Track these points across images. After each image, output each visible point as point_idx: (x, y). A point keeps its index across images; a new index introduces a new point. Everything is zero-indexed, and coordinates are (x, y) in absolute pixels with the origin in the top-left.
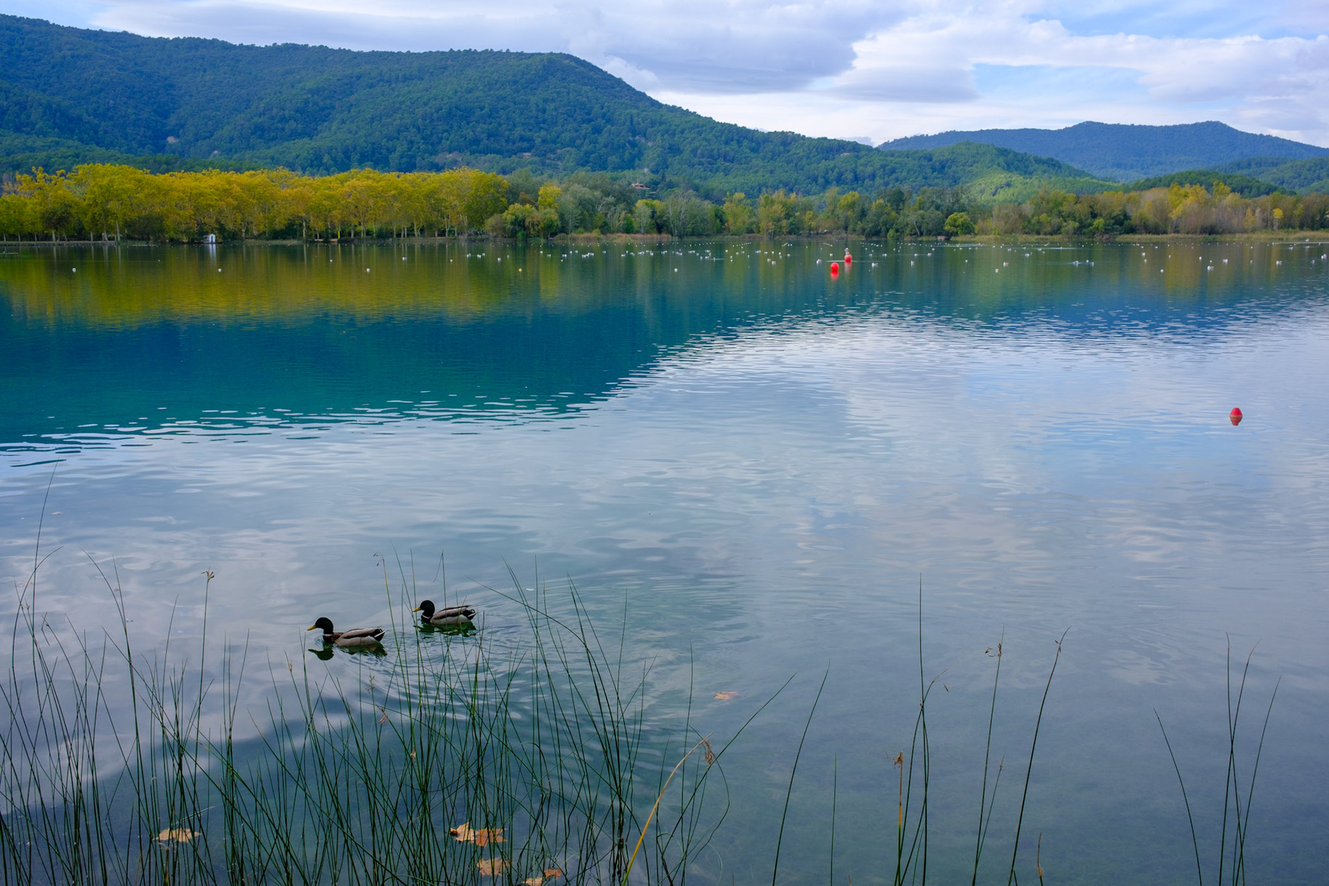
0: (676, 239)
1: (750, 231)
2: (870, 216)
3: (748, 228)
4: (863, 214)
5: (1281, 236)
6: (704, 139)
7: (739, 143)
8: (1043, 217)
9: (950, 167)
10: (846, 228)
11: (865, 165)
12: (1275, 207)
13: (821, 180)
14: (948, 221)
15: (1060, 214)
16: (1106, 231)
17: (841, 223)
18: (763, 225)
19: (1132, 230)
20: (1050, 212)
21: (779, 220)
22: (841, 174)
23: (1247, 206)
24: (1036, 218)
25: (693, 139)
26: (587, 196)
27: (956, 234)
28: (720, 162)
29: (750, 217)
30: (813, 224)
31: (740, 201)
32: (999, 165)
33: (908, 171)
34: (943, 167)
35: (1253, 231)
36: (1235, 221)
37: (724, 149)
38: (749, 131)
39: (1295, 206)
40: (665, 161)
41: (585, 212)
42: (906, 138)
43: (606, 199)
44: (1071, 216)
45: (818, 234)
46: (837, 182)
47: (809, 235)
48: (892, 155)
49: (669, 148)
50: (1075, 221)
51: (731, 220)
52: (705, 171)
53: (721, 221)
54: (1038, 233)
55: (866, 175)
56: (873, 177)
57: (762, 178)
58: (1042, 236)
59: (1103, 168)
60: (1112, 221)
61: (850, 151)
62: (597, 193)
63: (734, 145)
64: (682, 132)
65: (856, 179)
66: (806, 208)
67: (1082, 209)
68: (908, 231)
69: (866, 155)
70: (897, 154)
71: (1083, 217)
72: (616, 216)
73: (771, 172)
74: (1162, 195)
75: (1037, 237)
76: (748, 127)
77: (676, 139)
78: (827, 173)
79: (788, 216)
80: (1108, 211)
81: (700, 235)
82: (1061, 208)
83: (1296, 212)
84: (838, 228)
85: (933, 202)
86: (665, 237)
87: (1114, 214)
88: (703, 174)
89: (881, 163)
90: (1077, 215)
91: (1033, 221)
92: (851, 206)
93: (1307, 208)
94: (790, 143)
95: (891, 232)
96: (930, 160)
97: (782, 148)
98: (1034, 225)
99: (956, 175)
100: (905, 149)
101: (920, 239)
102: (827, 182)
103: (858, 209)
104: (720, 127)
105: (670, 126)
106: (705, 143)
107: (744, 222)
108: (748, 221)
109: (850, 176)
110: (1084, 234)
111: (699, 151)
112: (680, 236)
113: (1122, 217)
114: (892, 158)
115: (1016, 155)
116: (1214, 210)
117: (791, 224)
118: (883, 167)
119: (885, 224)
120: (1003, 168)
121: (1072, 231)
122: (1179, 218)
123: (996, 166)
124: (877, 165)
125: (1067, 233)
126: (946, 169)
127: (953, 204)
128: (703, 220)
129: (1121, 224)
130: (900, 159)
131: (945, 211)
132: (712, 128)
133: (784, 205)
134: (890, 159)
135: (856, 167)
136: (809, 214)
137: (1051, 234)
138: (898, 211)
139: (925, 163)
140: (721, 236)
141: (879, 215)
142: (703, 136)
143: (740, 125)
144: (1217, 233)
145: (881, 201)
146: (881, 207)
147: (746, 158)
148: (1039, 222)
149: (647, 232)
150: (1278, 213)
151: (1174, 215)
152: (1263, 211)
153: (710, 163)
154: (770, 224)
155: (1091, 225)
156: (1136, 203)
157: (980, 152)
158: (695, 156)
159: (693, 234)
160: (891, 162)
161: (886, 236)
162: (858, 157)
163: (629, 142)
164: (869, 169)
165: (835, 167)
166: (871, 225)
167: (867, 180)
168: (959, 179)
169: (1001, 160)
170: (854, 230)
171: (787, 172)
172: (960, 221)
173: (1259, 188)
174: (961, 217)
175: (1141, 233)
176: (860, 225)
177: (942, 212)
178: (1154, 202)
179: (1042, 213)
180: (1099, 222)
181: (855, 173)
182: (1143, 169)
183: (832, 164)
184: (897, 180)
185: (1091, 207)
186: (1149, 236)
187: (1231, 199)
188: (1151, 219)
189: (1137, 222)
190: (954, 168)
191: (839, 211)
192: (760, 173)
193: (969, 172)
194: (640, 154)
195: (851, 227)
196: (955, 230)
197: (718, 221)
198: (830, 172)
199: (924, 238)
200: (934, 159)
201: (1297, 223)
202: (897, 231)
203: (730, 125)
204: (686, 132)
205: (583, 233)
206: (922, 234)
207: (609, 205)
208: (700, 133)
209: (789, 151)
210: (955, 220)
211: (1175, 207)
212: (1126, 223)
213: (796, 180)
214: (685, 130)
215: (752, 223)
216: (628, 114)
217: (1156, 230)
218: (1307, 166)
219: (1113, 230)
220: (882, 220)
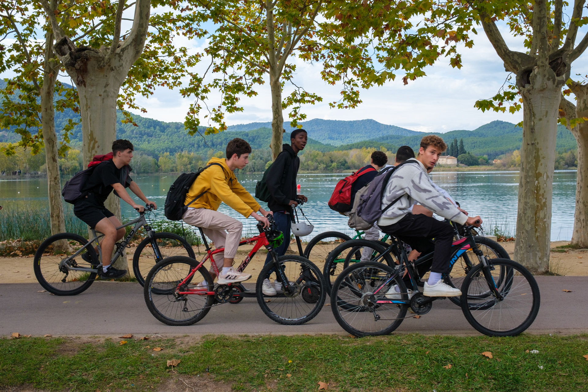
0: (136, 175)
1: (172, 171)
3: (171, 169)
7: (155, 128)
8: (310, 162)
9: (257, 139)
11: (217, 138)
13: (196, 146)
14: (267, 164)
15: (317, 161)
16: (338, 168)
18: (178, 167)
19: (349, 168)
20: (312, 160)
21: (186, 165)
22: (205, 143)
24: (306, 163)
28: (145, 137)
29: (172, 164)
31: (167, 156)
34: (254, 139)
37: (147, 131)
38: (159, 122)
42: (233, 126)
44: (321, 162)
46: (204, 147)
49: (119, 130)
50: (324, 164)
51: (163, 166)
52: (138, 141)
53: (158, 166)
54: (308, 170)
55: (218, 143)
56: (221, 144)
57: (167, 145)
58: (310, 171)
60: (340, 164)
63: (152, 129)
65: (213, 145)
66: (198, 159)
67: (326, 159)
68: (248, 170)
70: (232, 133)
71: (327, 163)
73: (172, 142)
74: (357, 153)
75: (308, 171)
76: (158, 120)
77: (122, 125)
78: (199, 142)
79: (190, 163)
80: (338, 159)
81: (148, 173)
82: (317, 158)
85: (259, 156)
87: (341, 161)
88: (137, 143)
89: (225, 137)
90: (324, 161)
91: (305, 164)
94: (180, 128)
96: (248, 136)
97: (176, 130)
98: (306, 166)
99: (260, 143)
100: (233, 131)
101: (254, 173)
102: (199, 146)
104: (144, 120)
105: (119, 119)
106: (137, 128)
107: (169, 167)
108: (171, 166)
109: (210, 144)
110: (328, 170)
111: (135, 131)
112: (138, 173)
113: (344, 162)
114: (230, 135)
115: (287, 133)
117: (192, 167)
118: (226, 139)
121: (323, 169)
124: (223, 138)
125: (321, 169)
126: (255, 140)
127: (268, 156)
128: (149, 166)
129: (344, 165)
130: (233, 135)
131: (264, 160)
132: (141, 121)
133: (188, 158)
134: (229, 135)
135: (213, 139)
136: (200, 162)
137: (314, 170)
140: (158, 173)
143: (155, 119)
147: (158, 135)
148: (308, 165)
151: (366, 161)
153: (140, 137)
154: (182, 167)
155: (331, 166)
156: (347, 155)
158: (133, 134)
159: (144, 172)
160: (229, 137)
161: (238, 172)
164: (219, 140)
167: (218, 146)
168: (262, 144)
171: (179, 142)
173: (395, 149)
175: (353, 169)
177: (263, 161)
178: (356, 155)
179: (309, 160)
180: (334, 164)
181: (212, 142)
182: (341, 140)
185: (330, 158)
188: (357, 163)
189: (351, 164)
190: (259, 140)
192: (166, 142)
193: (266, 141)
197: (156, 166)
198: (200, 142)
199: (256, 173)
200: (249, 136)
203: (150, 119)
206: (255, 171)
209: (179, 132)
211: (366, 158)
212: (346, 165)
213: (184, 145)
215: (173, 167)
218: (411, 139)
219: (340, 168)
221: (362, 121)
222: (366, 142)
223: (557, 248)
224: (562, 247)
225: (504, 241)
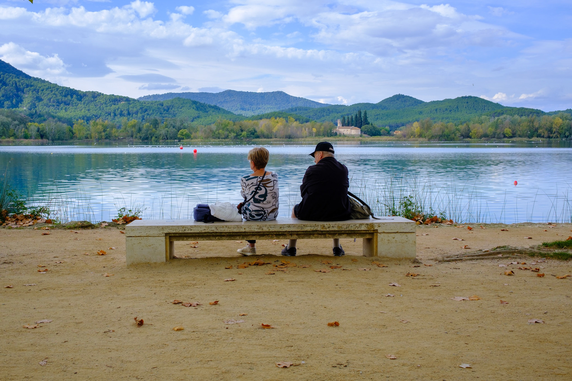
1: (87, 138)
2: (143, 131)
3: (85, 137)
4: (140, 130)
5: (316, 139)
6: (54, 94)
7: (72, 97)
8: (221, 131)
9: (172, 109)
10: (132, 136)
11: (133, 107)
12: (313, 127)
13: (112, 114)
14: (179, 133)
15: (227, 130)
16: (248, 137)
17: (130, 134)
18: (93, 135)
19: (258, 137)
20: (223, 129)
21: (101, 133)
22: (122, 111)
23: (302, 127)
24: (217, 131)
25: (49, 94)
26: (5, 121)
27: (183, 139)
28: (62, 105)
29: (86, 131)
30: (117, 135)
31: (81, 124)
32: (193, 108)
33: (153, 111)
34: (169, 109)
35: (306, 137)
36: (298, 133)
37: (64, 99)
38: (76, 90)
39: (320, 128)
40: (34, 104)
41: (5, 129)
42: (149, 95)
43: (14, 122)
44: (232, 131)
45: (119, 139)
46: (120, 115)
47: (115, 140)
48: (145, 103)
49: (36, 98)
50: (234, 133)
51: (77, 133)
52: (55, 109)
53: (72, 133)
54: (219, 138)
55: (134, 112)
56: (137, 113)
57: (84, 113)
58: (220, 140)
59: (236, 110)
60: (250, 133)
61: (125, 101)
62: (10, 119)
63: (69, 97)
64: (43, 90)
65: (129, 114)
66: (112, 127)
67: (237, 128)
68: (161, 138)
69: (133, 103)
70: (147, 103)
71: (238, 132)
72: (20, 130)
73: (89, 110)
74: (267, 122)
75: (219, 140)
76: (75, 89)
77: (39, 93)
78: (115, 111)
79: (104, 131)
80: (248, 128)
81: (62, 140)
82: (228, 127)
83: (321, 130)
84: (128, 136)
85: (171, 124)
86: (45, 140)
87: (250, 130)
88: (54, 111)
89: (140, 106)
90: (235, 130)
91: (217, 133)
92: (134, 126)
93: (325, 128)
94: (96, 97)
95: (153, 138)
96: (162, 105)
97: (92, 99)
98: (217, 135)
99: (175, 113)
101: (167, 141)
102: (115, 115)
103: (137, 128)
104: (61, 89)
105: (36, 87)
106: (54, 96)
107: (83, 134)
108: (86, 133)
109: (125, 112)
110: (238, 138)
111: (52, 100)
112: (53, 140)
113: (254, 131)
114: (145, 105)
115: (200, 104)
116: (289, 128)
117: (106, 134)
118: (141, 108)
119: (150, 134)
120: (195, 110)
121: (233, 137)
122: (277, 132)
123: (192, 109)
124: (139, 108)
125: (231, 138)
126: (170, 110)
127: (181, 125)
128: (64, 133)
129: (253, 134)
130: (149, 105)
131: (177, 128)
132: (58, 89)
133: (103, 126)
134: (144, 105)
135: (129, 108)
136: (114, 130)
137: (224, 138)
138: (156, 128)
139: (160, 107)
140: (73, 140)
141: (147, 130)
142: (53, 92)
143: (71, 88)
144: (292, 138)
145: (148, 124)
146: (148, 127)
147: (75, 103)
148: (219, 133)
149: (36, 138)
150: (314, 130)
151: (274, 130)
152: (309, 129)
153: (58, 105)
154: (97, 134)
155: (241, 135)
156: (257, 125)
157: (185, 102)
158: (50, 102)
159: (59, 139)
160: (145, 106)
161: (151, 140)
162: (129, 104)
163: (15, 95)
164: (135, 109)
165: (119, 108)
166: (144, 135)
167: (134, 115)
169: (194, 106)
170: (136, 137)
171: (96, 110)
172: (185, 133)
173: (303, 119)
174: (185, 131)
175: (262, 138)
176: (139, 135)
177: (176, 129)
178: (265, 125)
179: (220, 129)
180: (244, 133)
181: (128, 111)
182: (253, 111)
183: (117, 107)
184: (148, 114)
185: (240, 127)
186: (265, 139)
187: (295, 124)
188: (265, 132)
189: (260, 133)
190: (173, 109)
191: (128, 129)
192: (83, 111)
193: (180, 111)
194: (21, 101)
195: (134, 136)
196: (182, 137)
197: (71, 133)
198: (117, 110)
199: (169, 141)
200: (164, 105)
201: (322, 134)
202: (156, 137)
203: (67, 88)
204: (45, 90)
205: (5, 139)
206: (167, 139)
207: (16, 125)
209: (96, 101)
210: (182, 133)
211: (274, 127)
212: (255, 134)
213: (100, 114)
214: (44, 89)
215: (88, 134)
216: (14, 81)
217: (267, 137)
218: (319, 111)
219: (250, 137)
220: (149, 132)
221: (273, 92)
222: (275, 113)
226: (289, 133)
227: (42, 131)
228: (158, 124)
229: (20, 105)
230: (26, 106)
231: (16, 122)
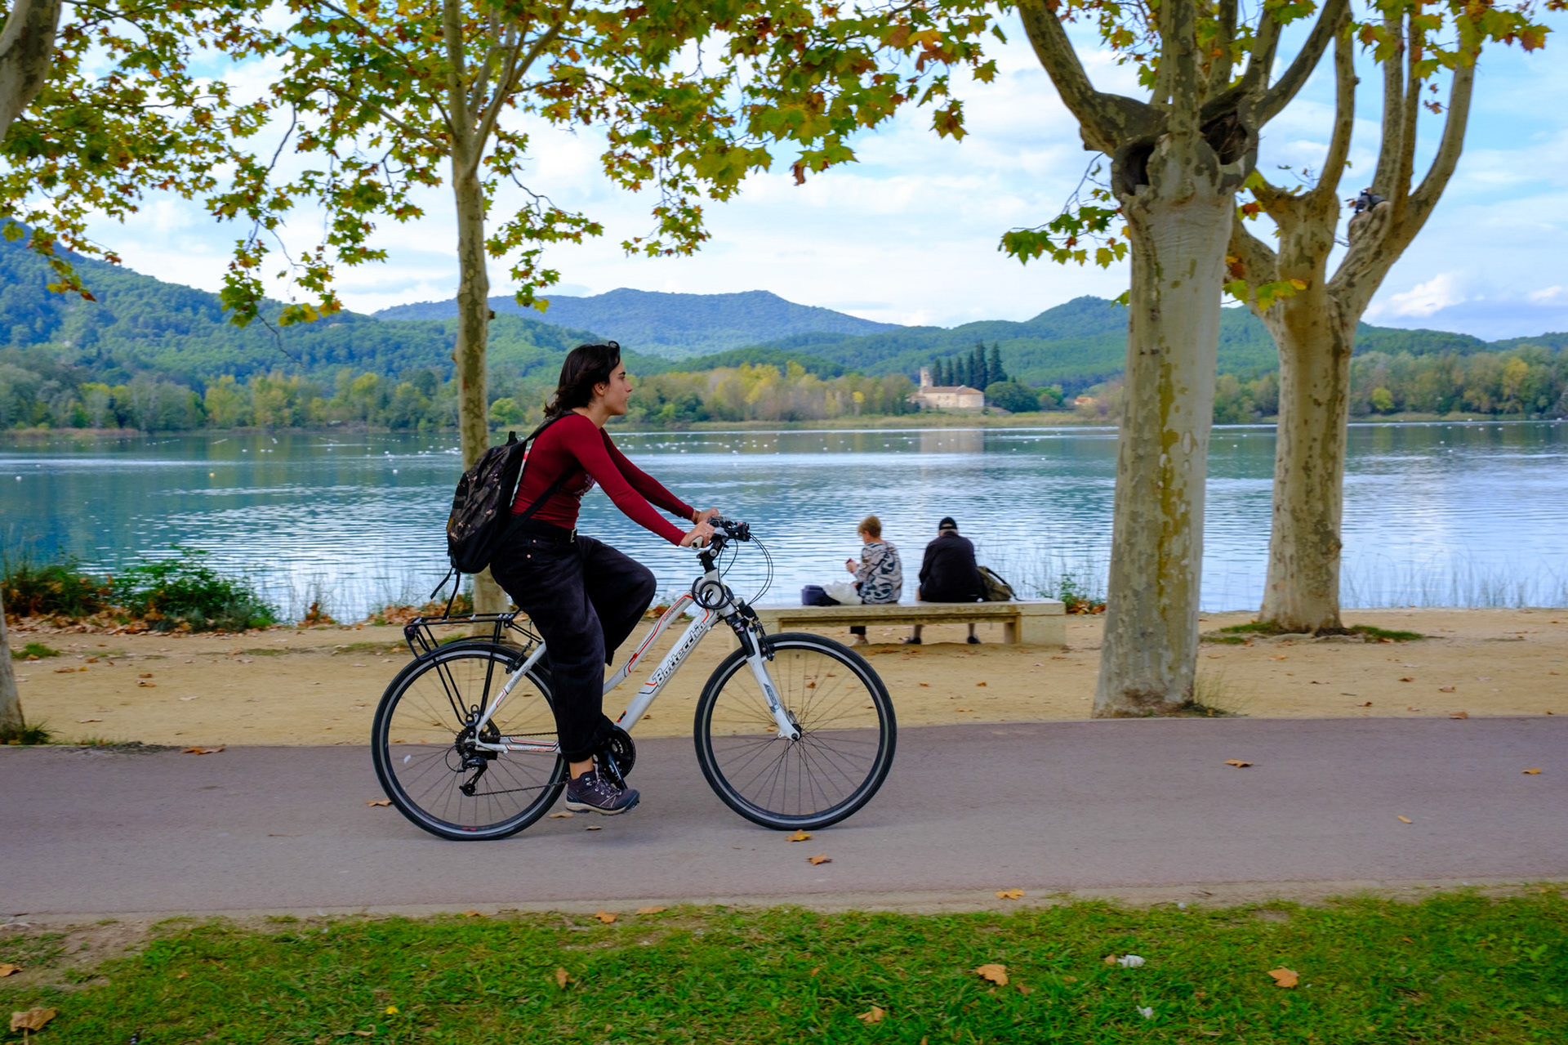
0: (145, 435)
1: (242, 423)
2: (395, 402)
3: (238, 420)
4: (385, 401)
5: (865, 423)
6: (148, 304)
7: (195, 310)
10: (364, 418)
11: (362, 339)
12: (855, 390)
13: (305, 358)
16: (679, 418)
17: (358, 411)
18: (259, 415)
19: (706, 417)
21: (279, 409)
22: (331, 350)
23: (826, 388)
25: (132, 304)
26: (24, 379)
27: (503, 424)
28: (168, 334)
29: (241, 405)
30: (323, 414)
31: (227, 386)
32: (526, 339)
33: (417, 346)
35: (836, 417)
36: (815, 406)
37: (175, 317)
39: (874, 390)
40: (93, 332)
41: (23, 401)
42: (405, 306)
43: (48, 383)
45: (329, 426)
46: (327, 360)
47: (318, 428)
48: (394, 327)
49: (99, 315)
50: (641, 406)
51: (217, 411)
52: (149, 345)
53: (203, 410)
55: (364, 351)
56: (372, 353)
57: (229, 355)
59: (642, 343)
60: (684, 407)
61: (340, 321)
62: (36, 376)
63: (188, 312)
64: (116, 294)
65: (351, 355)
66: (310, 394)
67: (650, 393)
68: (443, 421)
69: (362, 326)
70: (399, 326)
71: (651, 404)
72: (61, 405)
73: (241, 347)
74: (729, 378)
77: (108, 303)
78: (313, 348)
79: (290, 404)
80: (679, 394)
81: (176, 429)
83: (877, 396)
84: (355, 418)
86: (129, 432)
87: (685, 399)
88: (148, 350)
89: (382, 336)
90: (643, 400)
92: (369, 390)
93: (887, 391)
95: (423, 423)
100: (405, 318)
102: (314, 360)
103: (378, 395)
104: (166, 290)
105: (99, 286)
106: (148, 309)
107: (233, 412)
108: (239, 411)
109: (342, 352)
110: (653, 422)
111: (141, 320)
112: (150, 430)
113: (694, 402)
114: (394, 330)
115: (546, 327)
116: (790, 393)
117: (295, 414)
118: (385, 341)
119: (414, 412)
120: (532, 344)
121: (639, 419)
122: (756, 403)
123: (523, 341)
124: (378, 339)
125: (634, 421)
127: (497, 387)
128: (180, 411)
129: (693, 410)
130: (405, 331)
132: (157, 290)
133: (285, 389)
134: (392, 331)
135: (351, 340)
136: (316, 402)
138: (427, 393)
139: (436, 336)
140: (204, 430)
141: (406, 402)
142: (145, 300)
143: (194, 286)
144: (798, 420)
145: (408, 385)
146: (409, 392)
147: (205, 328)
149: (104, 426)
150: (858, 397)
151: (750, 399)
152: (843, 394)
153: (156, 335)
154: (269, 413)
155: (659, 411)
156: (702, 384)
157: (503, 323)
158: (136, 326)
159: (167, 428)
160: (394, 335)
161: (416, 428)
162: (352, 329)
163: (42, 307)
164: (367, 344)
165: (323, 341)
166: (396, 414)
167: (365, 358)
169: (528, 333)
170: (376, 421)
171: (261, 347)
172: (507, 408)
173: (825, 368)
174: (509, 404)
175: (716, 421)
176: (382, 414)
178: (725, 384)
180: (669, 408)
181: (349, 348)
182: (688, 344)
183: (318, 337)
184: (403, 357)
185: (658, 390)
186: (725, 424)
187: (807, 381)
188: (727, 404)
189: (711, 407)
191: (354, 398)
192: (225, 349)
194: (58, 323)
195: (370, 417)
196: (501, 419)
197: (199, 411)
198: (317, 348)
200: (447, 332)
201: (878, 408)
202: (430, 421)
203: (182, 287)
204: (121, 294)
205: (23, 428)
207: (51, 392)
208: (141, 296)
210: (501, 408)
211: (750, 390)
212: (699, 408)
213: (274, 357)
214: (119, 291)
215: (245, 414)
216: (39, 269)
217: (731, 417)
218: (868, 344)
219: (684, 418)
220: (410, 407)
221: (743, 294)
222: (751, 350)
223: (1223, 631)
224: (1236, 630)
225: (1086, 613)
226: (791, 405)
227: (123, 406)
228: (434, 384)
229: (54, 334)
230: (70, 338)
231: (54, 383)
